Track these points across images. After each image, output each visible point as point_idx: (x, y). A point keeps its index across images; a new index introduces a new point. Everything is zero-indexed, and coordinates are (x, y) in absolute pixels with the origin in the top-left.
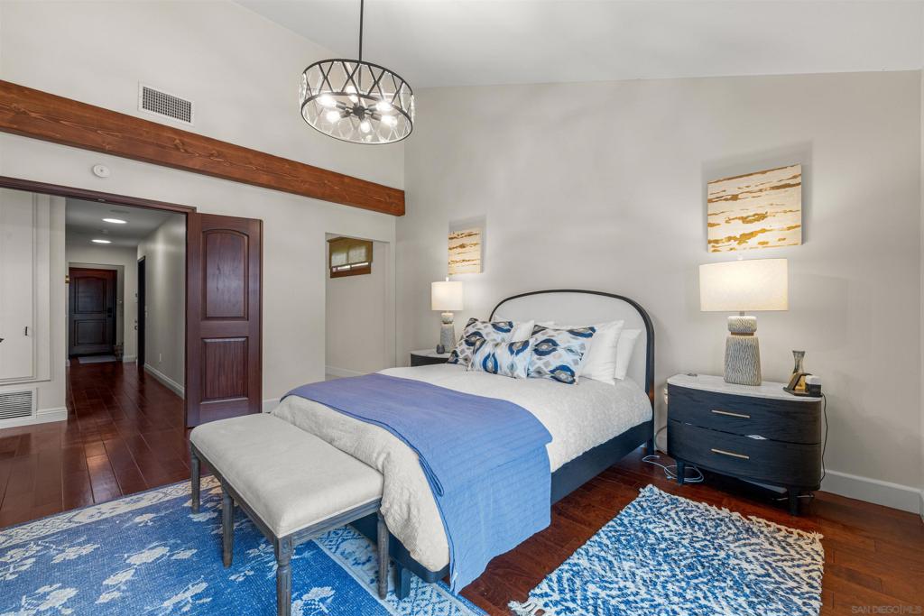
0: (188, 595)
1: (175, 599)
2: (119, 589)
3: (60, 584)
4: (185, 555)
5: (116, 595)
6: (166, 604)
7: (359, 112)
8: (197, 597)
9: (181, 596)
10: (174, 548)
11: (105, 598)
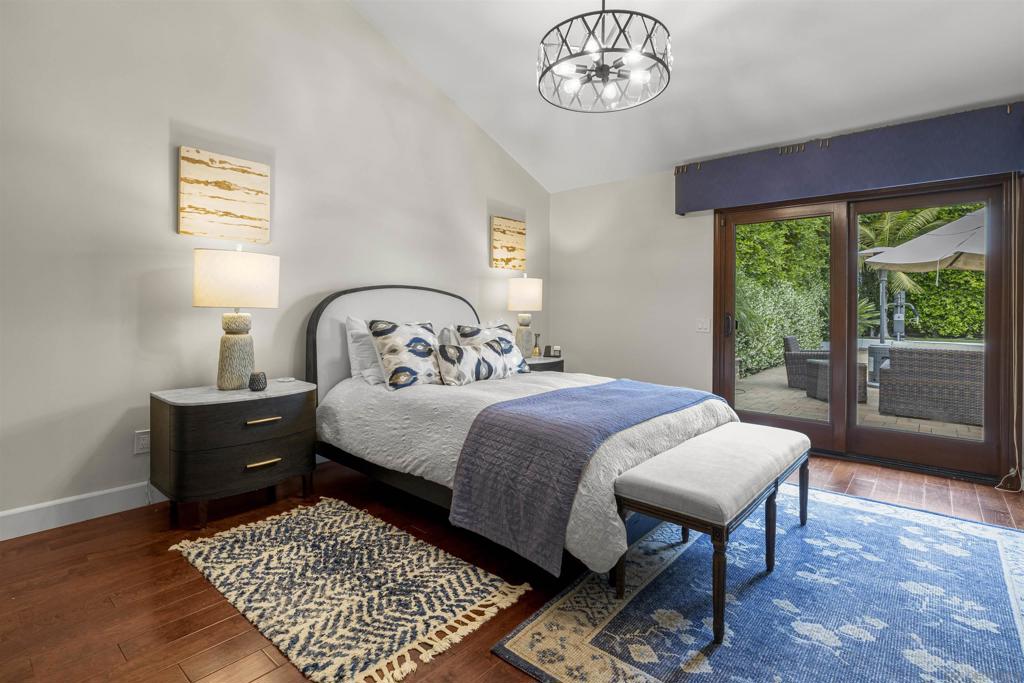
0: (815, 577)
1: (827, 580)
2: (863, 622)
3: (922, 675)
4: (785, 605)
5: (867, 619)
6: (835, 583)
7: (602, 71)
8: (811, 571)
9: (822, 580)
10: (786, 620)
11: (880, 625)
